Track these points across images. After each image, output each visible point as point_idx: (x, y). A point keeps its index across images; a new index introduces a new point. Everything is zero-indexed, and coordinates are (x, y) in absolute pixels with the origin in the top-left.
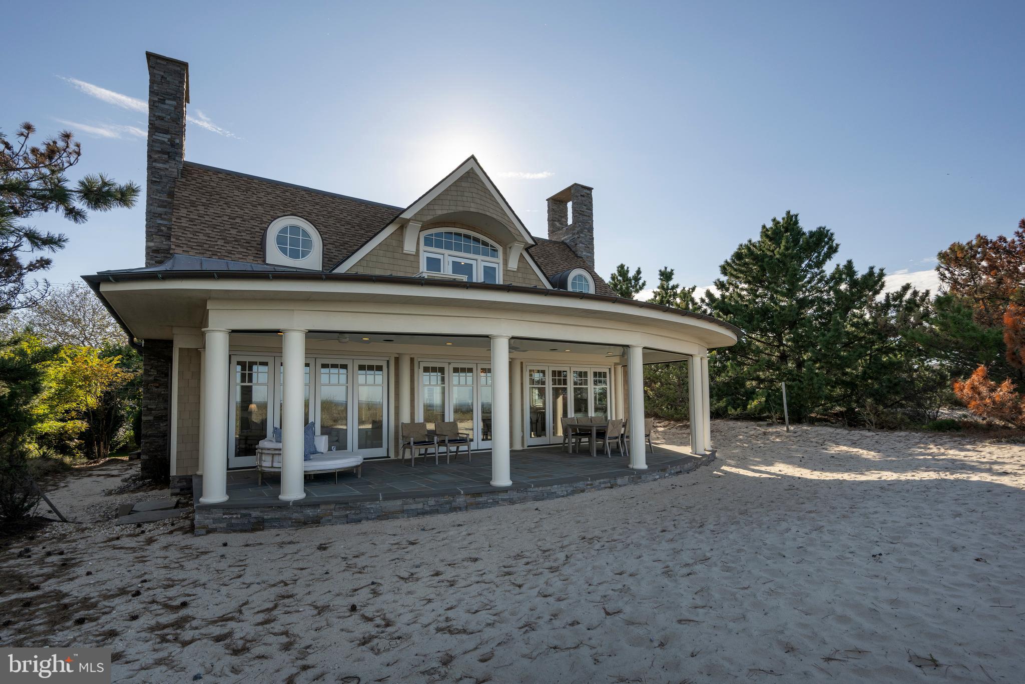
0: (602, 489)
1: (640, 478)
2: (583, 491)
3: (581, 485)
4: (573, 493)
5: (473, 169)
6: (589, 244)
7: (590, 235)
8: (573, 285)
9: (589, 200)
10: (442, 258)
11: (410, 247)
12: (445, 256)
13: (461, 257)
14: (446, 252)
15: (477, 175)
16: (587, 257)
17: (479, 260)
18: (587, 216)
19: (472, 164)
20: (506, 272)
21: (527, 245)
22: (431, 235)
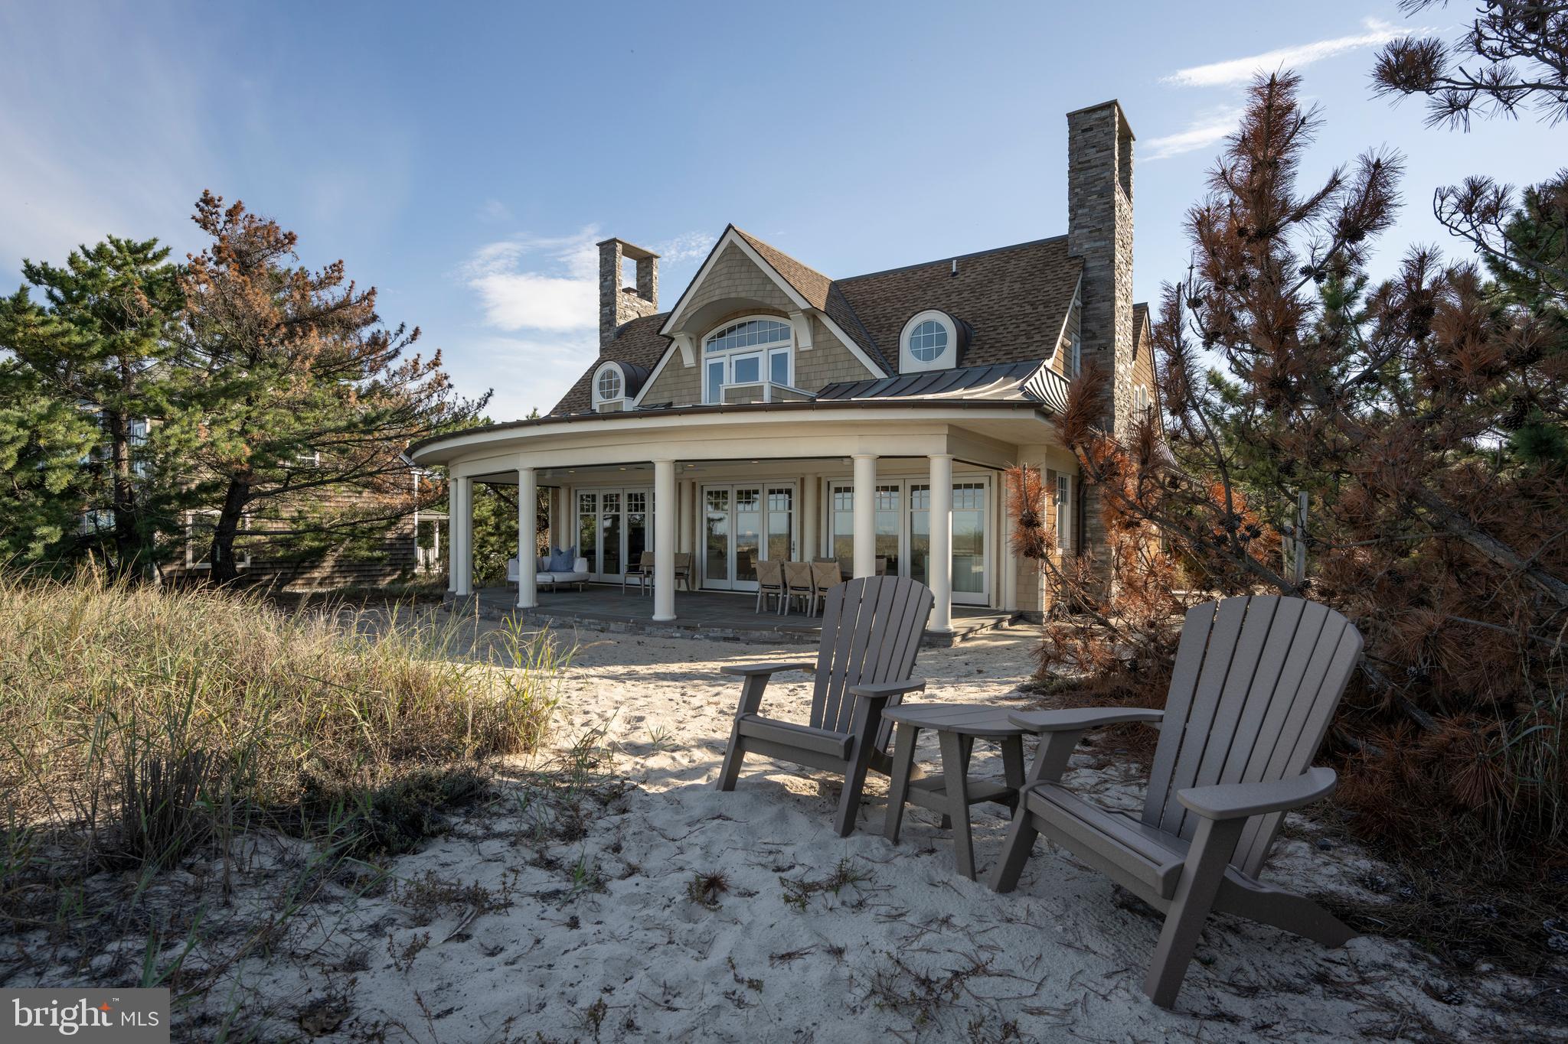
5: (731, 241)
6: (1103, 221)
7: (1105, 203)
8: (915, 343)
9: (1107, 130)
10: (725, 361)
11: (689, 360)
12: (727, 357)
13: (744, 353)
14: (727, 352)
15: (736, 247)
16: (1095, 251)
17: (765, 351)
18: (1096, 166)
19: (731, 234)
20: (799, 354)
21: (804, 311)
22: (714, 337)
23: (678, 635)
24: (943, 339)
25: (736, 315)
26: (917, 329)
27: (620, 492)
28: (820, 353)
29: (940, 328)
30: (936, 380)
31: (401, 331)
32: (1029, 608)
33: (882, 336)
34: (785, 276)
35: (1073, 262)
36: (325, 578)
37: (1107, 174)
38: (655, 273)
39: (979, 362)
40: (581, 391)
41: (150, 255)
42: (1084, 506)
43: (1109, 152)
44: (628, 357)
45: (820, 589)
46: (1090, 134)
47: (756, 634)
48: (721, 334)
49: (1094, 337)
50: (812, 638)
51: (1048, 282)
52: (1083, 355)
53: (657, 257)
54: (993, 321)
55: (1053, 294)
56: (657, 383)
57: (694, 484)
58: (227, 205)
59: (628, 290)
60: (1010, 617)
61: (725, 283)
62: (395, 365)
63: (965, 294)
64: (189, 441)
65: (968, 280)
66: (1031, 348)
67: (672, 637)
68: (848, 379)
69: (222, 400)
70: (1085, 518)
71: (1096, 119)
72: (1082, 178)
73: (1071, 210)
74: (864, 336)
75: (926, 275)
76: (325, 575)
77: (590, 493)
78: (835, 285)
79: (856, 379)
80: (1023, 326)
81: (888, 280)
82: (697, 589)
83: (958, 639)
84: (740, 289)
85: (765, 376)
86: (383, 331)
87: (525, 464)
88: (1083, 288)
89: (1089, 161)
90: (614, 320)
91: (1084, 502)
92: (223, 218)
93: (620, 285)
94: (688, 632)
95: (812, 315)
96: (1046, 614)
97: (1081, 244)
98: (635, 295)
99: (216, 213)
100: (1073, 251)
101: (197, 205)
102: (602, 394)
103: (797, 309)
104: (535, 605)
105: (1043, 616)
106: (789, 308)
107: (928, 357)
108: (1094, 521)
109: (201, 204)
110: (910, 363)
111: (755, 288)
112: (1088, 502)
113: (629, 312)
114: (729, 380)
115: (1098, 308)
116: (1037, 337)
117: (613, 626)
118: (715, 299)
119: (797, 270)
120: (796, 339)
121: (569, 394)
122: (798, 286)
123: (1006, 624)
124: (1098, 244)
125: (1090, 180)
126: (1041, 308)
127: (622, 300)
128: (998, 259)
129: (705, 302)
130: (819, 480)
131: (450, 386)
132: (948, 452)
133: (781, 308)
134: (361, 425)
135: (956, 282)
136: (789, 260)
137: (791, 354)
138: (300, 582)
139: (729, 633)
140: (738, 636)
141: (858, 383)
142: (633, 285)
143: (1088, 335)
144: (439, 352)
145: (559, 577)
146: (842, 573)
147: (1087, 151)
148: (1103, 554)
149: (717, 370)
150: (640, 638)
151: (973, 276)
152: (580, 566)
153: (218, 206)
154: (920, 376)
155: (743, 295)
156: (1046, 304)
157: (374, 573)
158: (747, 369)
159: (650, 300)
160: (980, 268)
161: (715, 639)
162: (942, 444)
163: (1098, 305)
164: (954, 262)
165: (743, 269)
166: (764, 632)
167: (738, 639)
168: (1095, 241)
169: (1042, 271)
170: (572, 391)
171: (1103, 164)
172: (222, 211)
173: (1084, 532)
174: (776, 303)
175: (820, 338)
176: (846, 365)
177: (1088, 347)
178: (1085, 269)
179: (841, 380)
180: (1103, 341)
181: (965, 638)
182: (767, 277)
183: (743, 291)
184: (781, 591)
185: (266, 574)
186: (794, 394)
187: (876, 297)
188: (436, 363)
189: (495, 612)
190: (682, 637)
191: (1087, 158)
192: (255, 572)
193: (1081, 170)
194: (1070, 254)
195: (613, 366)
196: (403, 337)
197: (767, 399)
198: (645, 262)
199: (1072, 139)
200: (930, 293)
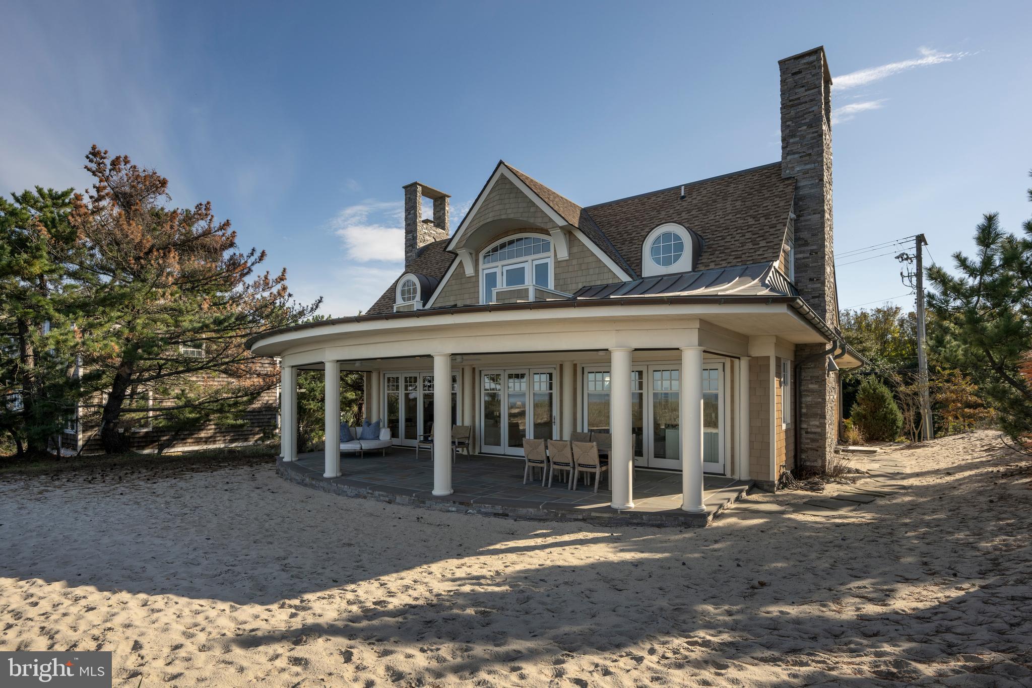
0: (381, 501)
1: (424, 502)
2: (365, 497)
3: (363, 491)
4: (357, 496)
5: (502, 174)
6: (812, 148)
7: (813, 133)
8: (655, 251)
9: (814, 72)
10: (498, 271)
11: (469, 271)
12: (500, 267)
13: (513, 263)
14: (500, 263)
15: (506, 178)
16: (806, 172)
17: (530, 261)
18: (806, 102)
19: (502, 169)
20: (558, 263)
21: (561, 228)
22: (489, 252)
23: (454, 509)
24: (680, 247)
25: (506, 234)
26: (657, 240)
27: (417, 375)
28: (574, 262)
29: (677, 237)
30: (676, 281)
31: (252, 254)
32: (761, 478)
33: (625, 248)
34: (546, 200)
35: (786, 182)
36: (210, 437)
37: (815, 108)
38: (447, 208)
39: (712, 266)
40: (389, 296)
41: (67, 201)
42: (800, 385)
43: (816, 90)
44: (425, 270)
45: (579, 465)
46: (799, 76)
47: (523, 511)
48: (495, 250)
49: (806, 244)
50: (575, 516)
51: (766, 199)
52: (796, 260)
53: (448, 197)
54: (720, 232)
55: (772, 208)
56: (445, 289)
57: (474, 369)
58: (111, 156)
59: (426, 221)
60: (747, 487)
61: (497, 208)
62: (249, 280)
63: (694, 212)
64: (66, 341)
65: (694, 202)
66: (758, 253)
67: (449, 511)
68: (599, 283)
69: (101, 309)
70: (801, 396)
71: (805, 64)
72: (793, 113)
73: (783, 140)
74: (611, 248)
75: (659, 199)
76: (209, 435)
77: (395, 376)
78: (584, 211)
79: (605, 282)
80: (748, 235)
81: (627, 205)
82: (477, 453)
83: (710, 518)
84: (509, 211)
85: (529, 281)
86: (237, 254)
87: (330, 357)
88: (795, 204)
89: (799, 99)
90: (416, 243)
91: (800, 383)
92: (109, 167)
93: (420, 217)
94: (463, 507)
95: (568, 231)
96: (776, 482)
97: (793, 167)
98: (432, 225)
99: (103, 163)
100: (786, 173)
101: (87, 157)
102: (404, 299)
103: (556, 226)
104: (339, 475)
105: (774, 485)
106: (549, 226)
107: (667, 262)
108: (809, 399)
109: (90, 156)
110: (651, 268)
111: (521, 210)
112: (804, 383)
113: (427, 237)
114: (502, 285)
115: (809, 220)
116: (763, 244)
117: (398, 499)
118: (488, 220)
119: (555, 198)
120: (555, 251)
121: (380, 300)
122: (556, 208)
123: (744, 494)
124: (808, 167)
125: (800, 114)
126: (762, 220)
127: (422, 229)
128: (719, 184)
129: (481, 223)
130: (575, 366)
131: (290, 295)
132: (700, 345)
133: (543, 226)
134: (212, 326)
135: (684, 204)
136: (549, 190)
137: (551, 263)
138: (189, 441)
139: (499, 509)
140: (507, 512)
141: (607, 286)
142: (431, 218)
143: (800, 242)
144: (284, 270)
145: (367, 445)
146: (599, 451)
147: (797, 91)
148: (818, 427)
149: (491, 279)
150: (419, 512)
151: (699, 198)
152: (385, 435)
153: (104, 158)
154: (660, 279)
155: (512, 216)
156: (767, 216)
157: (246, 433)
158: (516, 276)
159: (443, 228)
160: (705, 192)
161: (486, 514)
162: (694, 337)
163: (810, 217)
164: (683, 188)
165: (512, 195)
166: (531, 510)
167: (507, 515)
168: (806, 164)
169: (759, 191)
170: (383, 297)
171: (812, 100)
172: (108, 162)
173: (801, 408)
174: (539, 222)
175: (575, 250)
176: (597, 271)
177: (801, 252)
178: (797, 188)
179: (593, 284)
180: (814, 247)
181: (717, 517)
182: (531, 201)
183: (512, 212)
184: (545, 465)
185: (164, 436)
186: (554, 295)
187: (618, 218)
188: (282, 279)
189: (307, 479)
190: (457, 511)
191: (797, 96)
192: (155, 434)
193: (792, 106)
194: (783, 176)
195: (413, 278)
196: (253, 259)
197: (531, 298)
198: (439, 200)
199: (783, 82)
200: (663, 213)
